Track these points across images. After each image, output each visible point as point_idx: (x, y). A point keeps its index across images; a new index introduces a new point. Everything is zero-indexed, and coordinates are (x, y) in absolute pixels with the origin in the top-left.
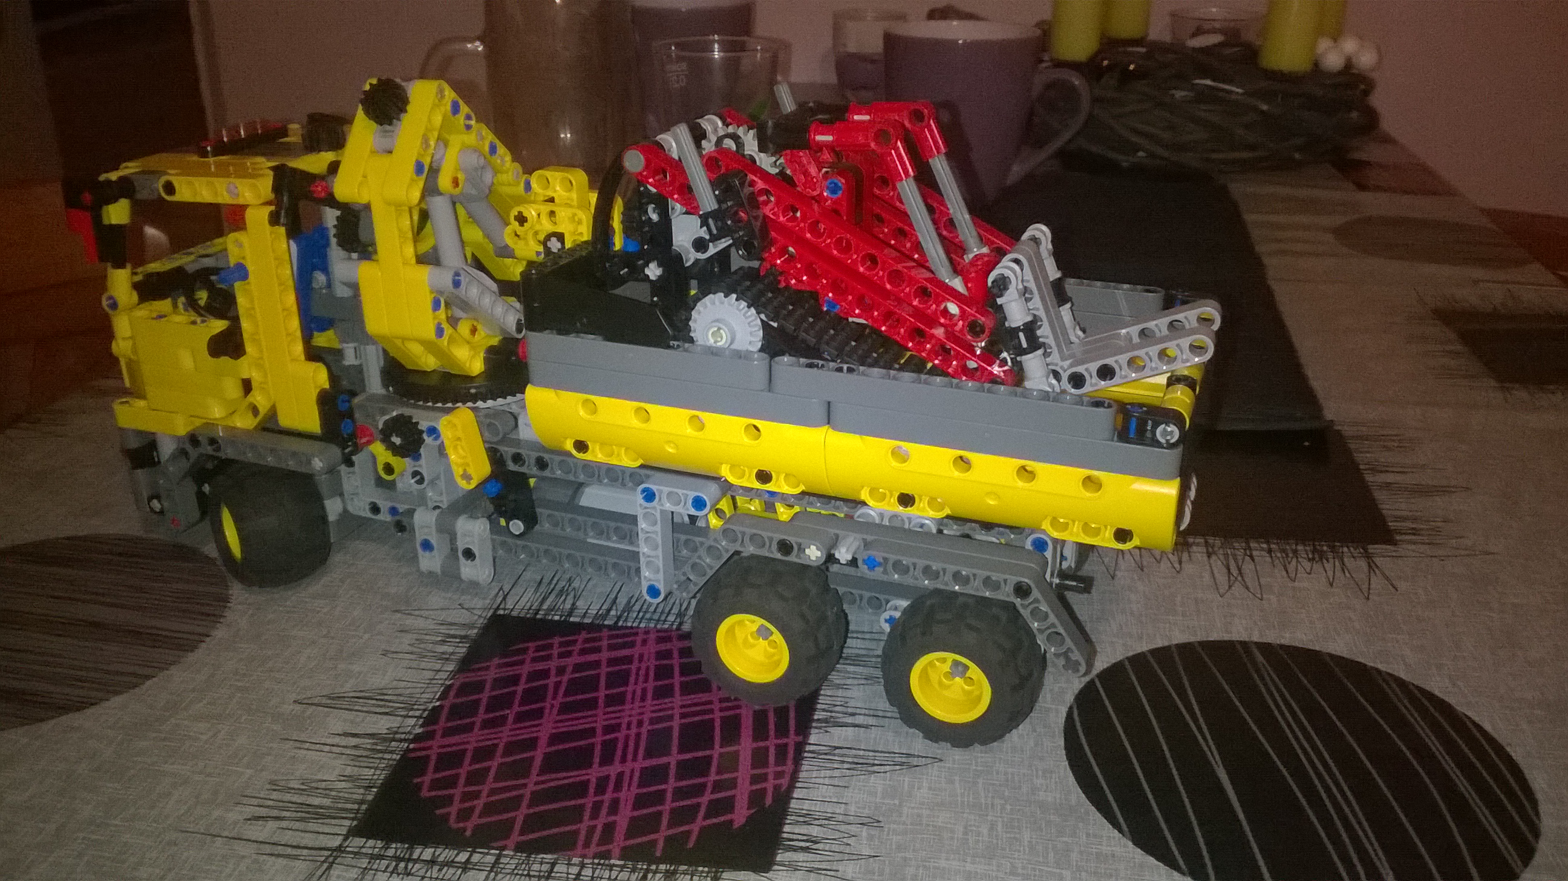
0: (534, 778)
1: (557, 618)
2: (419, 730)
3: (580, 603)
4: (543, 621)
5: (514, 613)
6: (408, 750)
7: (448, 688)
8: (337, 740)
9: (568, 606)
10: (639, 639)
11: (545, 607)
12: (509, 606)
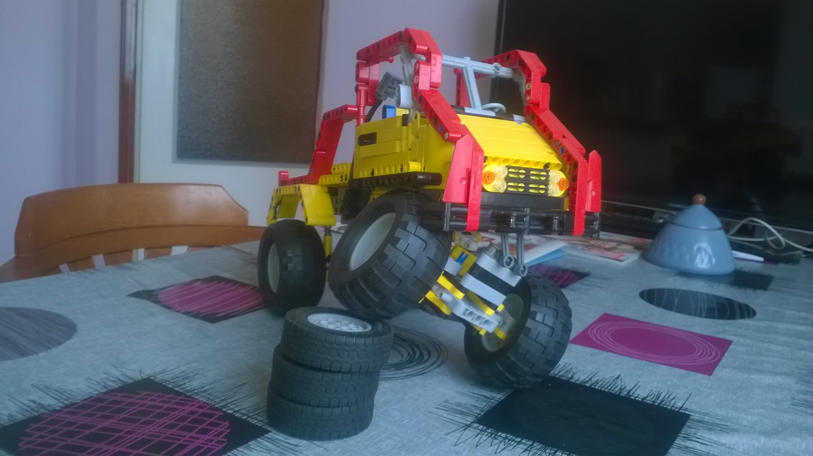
0: (74, 439)
1: (170, 386)
2: (58, 408)
3: (187, 384)
4: (165, 385)
5: (156, 380)
6: (45, 414)
7: (91, 397)
8: (27, 402)
9: (182, 383)
10: (191, 404)
11: (172, 381)
12: (158, 377)
